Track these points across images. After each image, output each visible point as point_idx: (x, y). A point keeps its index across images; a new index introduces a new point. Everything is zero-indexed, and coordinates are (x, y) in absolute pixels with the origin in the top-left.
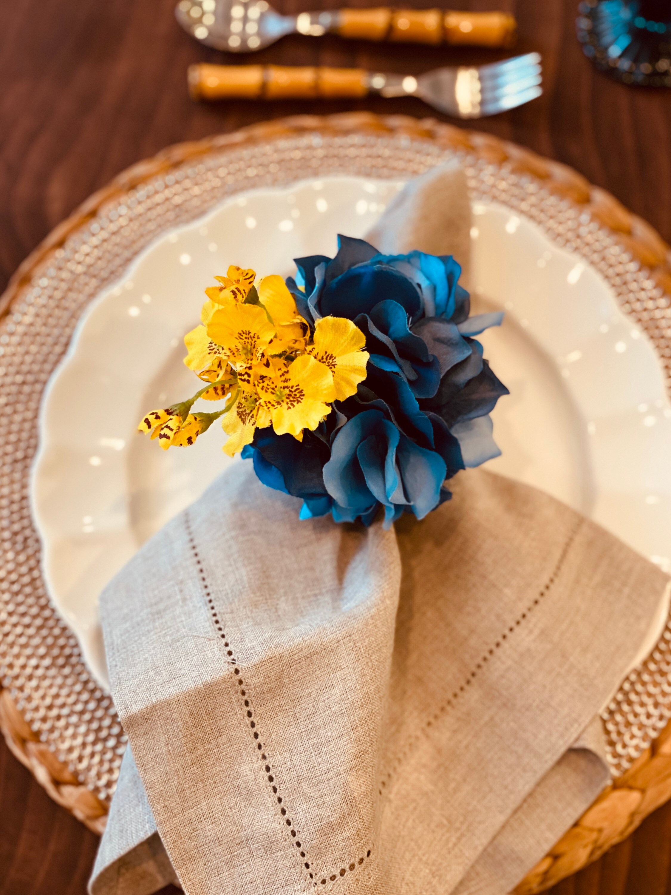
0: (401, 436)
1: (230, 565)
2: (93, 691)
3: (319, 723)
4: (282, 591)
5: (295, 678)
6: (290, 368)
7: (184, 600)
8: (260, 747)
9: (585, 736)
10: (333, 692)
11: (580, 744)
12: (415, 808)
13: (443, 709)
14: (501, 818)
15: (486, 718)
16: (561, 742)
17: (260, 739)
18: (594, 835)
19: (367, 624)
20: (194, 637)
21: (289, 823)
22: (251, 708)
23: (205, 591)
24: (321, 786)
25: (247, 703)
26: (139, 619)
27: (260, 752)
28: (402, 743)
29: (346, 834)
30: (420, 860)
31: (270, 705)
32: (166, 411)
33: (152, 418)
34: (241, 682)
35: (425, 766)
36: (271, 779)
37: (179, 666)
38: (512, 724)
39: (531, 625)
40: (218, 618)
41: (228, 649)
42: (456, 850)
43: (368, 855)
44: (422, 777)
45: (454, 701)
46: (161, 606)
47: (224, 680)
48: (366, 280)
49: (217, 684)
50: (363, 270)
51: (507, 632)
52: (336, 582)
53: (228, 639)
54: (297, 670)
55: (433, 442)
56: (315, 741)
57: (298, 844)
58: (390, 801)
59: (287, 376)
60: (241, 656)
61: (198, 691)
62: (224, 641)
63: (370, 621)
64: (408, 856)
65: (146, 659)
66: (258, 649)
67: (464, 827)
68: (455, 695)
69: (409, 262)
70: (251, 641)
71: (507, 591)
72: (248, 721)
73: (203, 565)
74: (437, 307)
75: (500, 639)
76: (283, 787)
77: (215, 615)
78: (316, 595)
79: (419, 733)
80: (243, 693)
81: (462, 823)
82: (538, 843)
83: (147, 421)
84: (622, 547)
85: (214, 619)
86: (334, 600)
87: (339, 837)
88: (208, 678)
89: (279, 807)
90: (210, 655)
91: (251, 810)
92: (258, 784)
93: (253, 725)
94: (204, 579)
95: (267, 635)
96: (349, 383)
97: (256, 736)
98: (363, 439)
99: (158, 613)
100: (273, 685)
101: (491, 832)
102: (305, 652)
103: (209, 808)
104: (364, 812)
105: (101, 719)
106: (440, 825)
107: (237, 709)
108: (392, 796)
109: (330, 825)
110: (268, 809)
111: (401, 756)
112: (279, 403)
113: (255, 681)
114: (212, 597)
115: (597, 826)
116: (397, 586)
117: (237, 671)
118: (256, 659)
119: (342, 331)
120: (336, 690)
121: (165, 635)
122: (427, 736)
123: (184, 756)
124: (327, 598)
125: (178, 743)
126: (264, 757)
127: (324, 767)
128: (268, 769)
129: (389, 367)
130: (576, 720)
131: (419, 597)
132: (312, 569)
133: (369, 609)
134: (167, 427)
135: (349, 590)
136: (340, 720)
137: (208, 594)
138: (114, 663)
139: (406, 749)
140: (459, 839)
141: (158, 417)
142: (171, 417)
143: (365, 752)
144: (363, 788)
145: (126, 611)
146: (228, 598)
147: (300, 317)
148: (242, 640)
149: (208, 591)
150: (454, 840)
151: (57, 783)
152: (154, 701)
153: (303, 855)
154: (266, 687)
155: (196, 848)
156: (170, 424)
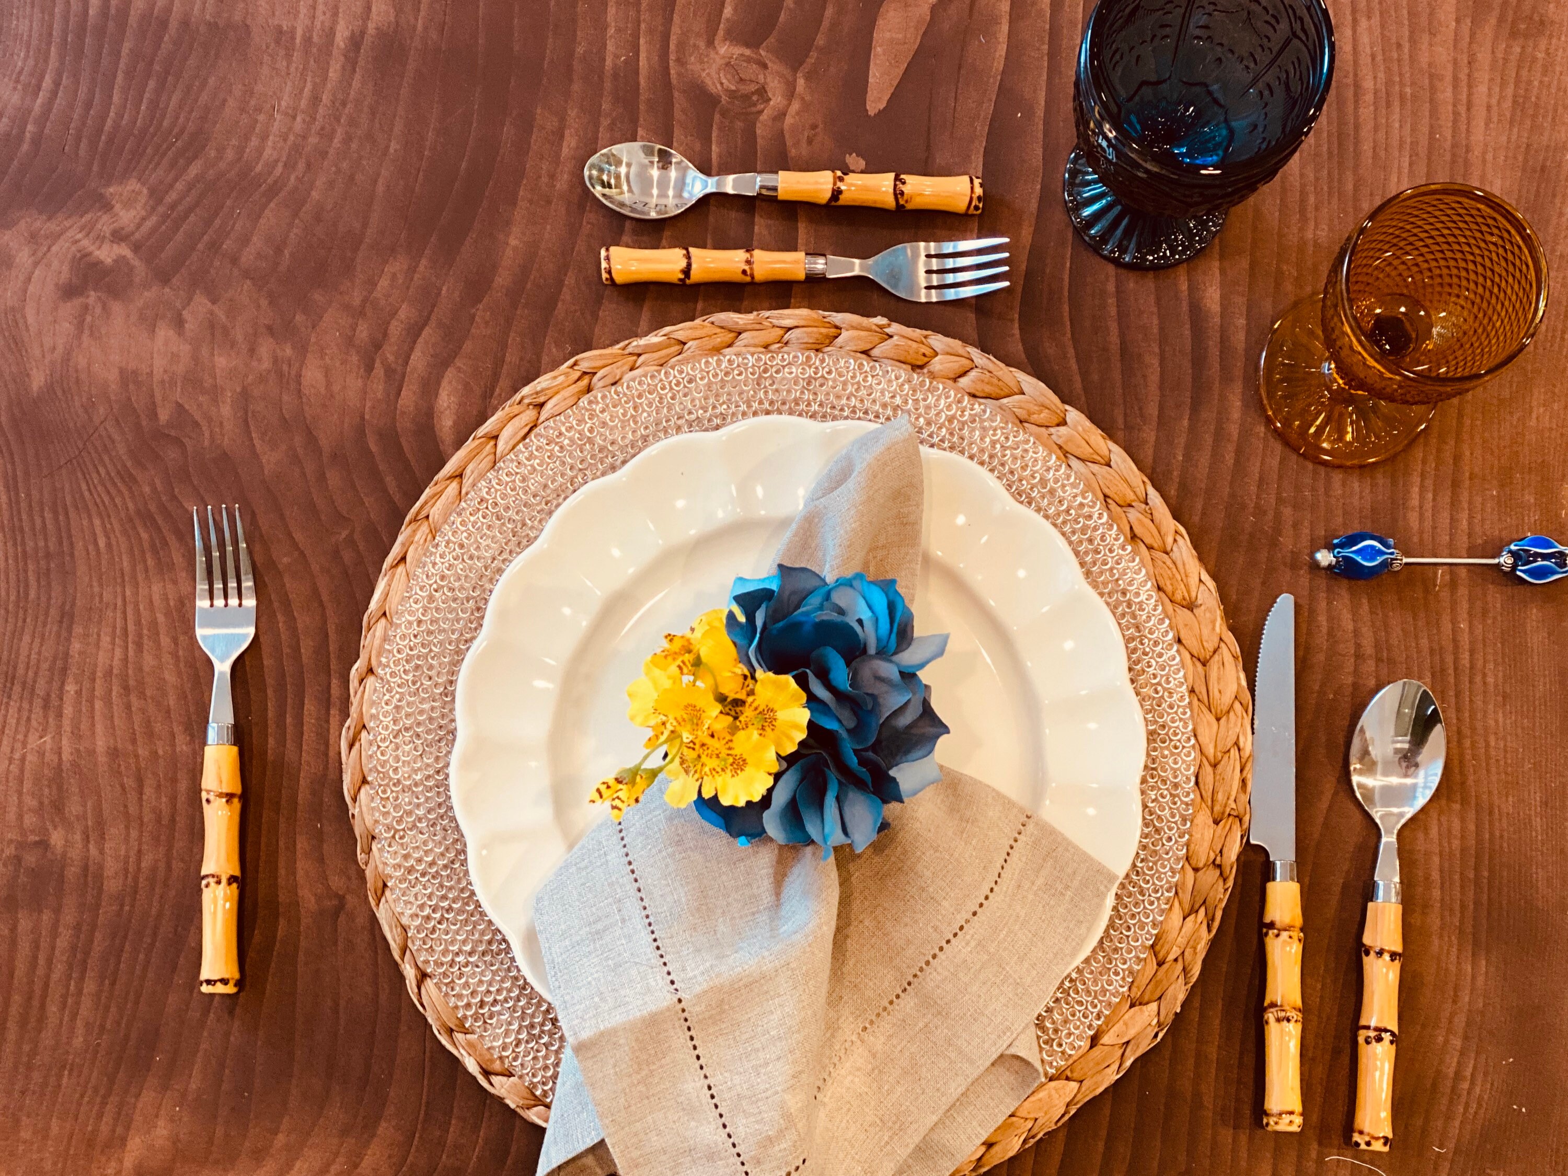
0: (840, 783)
1: (668, 885)
2: (516, 978)
3: (758, 1045)
4: (720, 911)
5: (735, 1004)
6: (734, 738)
7: (623, 921)
8: (701, 1068)
9: (1016, 1043)
10: (772, 1017)
11: (1012, 1051)
12: (849, 1110)
13: (878, 1015)
14: (935, 1118)
15: (921, 1025)
16: (993, 1049)
17: (702, 1061)
18: (1029, 1124)
19: (804, 952)
20: (636, 963)
21: (729, 1136)
22: (692, 1033)
23: (644, 913)
24: (760, 1104)
25: (689, 1029)
26: (579, 938)
27: (702, 1073)
28: (837, 1048)
29: (782, 1146)
30: (853, 1158)
31: (711, 1030)
32: (617, 779)
33: (603, 788)
34: (683, 1011)
35: (858, 1069)
36: (712, 1097)
37: (623, 993)
38: (946, 1031)
39: (968, 937)
40: (659, 943)
41: (670, 978)
42: (889, 1147)
43: (804, 1161)
44: (857, 1080)
45: (890, 1008)
46: (599, 926)
47: (668, 1009)
48: (807, 628)
49: (662, 1013)
50: (803, 619)
51: (944, 944)
52: (774, 897)
53: (670, 967)
54: (737, 997)
55: (870, 785)
56: (754, 1062)
57: (739, 1155)
58: (824, 1104)
59: (730, 744)
60: (683, 986)
61: (643, 1020)
62: (666, 969)
63: (808, 949)
64: (841, 1156)
65: (589, 983)
66: (700, 979)
67: (897, 1126)
68: (891, 1003)
69: (851, 586)
70: (692, 970)
71: (945, 903)
72: (690, 1044)
73: (641, 884)
74: (878, 640)
75: (937, 951)
76: (724, 1104)
77: (655, 940)
78: (753, 914)
79: (854, 1038)
80: (686, 1020)
81: (894, 1123)
82: (969, 1138)
83: (598, 791)
84: (1068, 845)
85: (655, 944)
86: (772, 919)
87: (777, 1148)
88: (653, 1008)
89: (720, 1122)
90: (653, 984)
91: (693, 1124)
92: (700, 1101)
93: (695, 1048)
94: (642, 899)
95: (708, 964)
96: (791, 739)
97: (698, 1058)
98: (802, 781)
99: (597, 933)
100: (714, 1012)
101: (923, 1131)
102: (745, 980)
103: (654, 1122)
104: (800, 1125)
105: (533, 1016)
106: (873, 1124)
107: (680, 1033)
108: (826, 1100)
109: (769, 1139)
110: (709, 1123)
111: (836, 1060)
112: (723, 770)
113: (698, 1009)
114: (651, 919)
115: (1032, 1116)
116: (835, 911)
117: (680, 1001)
118: (698, 989)
119: (784, 687)
120: (775, 1016)
121: (607, 959)
122: (862, 1041)
123: (630, 1076)
124: (763, 918)
125: (624, 1066)
126: (706, 1077)
127: (762, 1087)
128: (710, 1088)
129: (830, 724)
130: (1009, 1029)
131: (856, 906)
132: (749, 885)
133: (807, 936)
134: (618, 798)
135: (785, 910)
136: (778, 1044)
137: (647, 917)
138: (557, 984)
139: (842, 1054)
140: (891, 1138)
141: (608, 787)
142: (621, 786)
143: (801, 1072)
144: (800, 1105)
145: (563, 927)
146: (667, 922)
147: (741, 665)
148: (684, 969)
149: (646, 912)
150: (886, 1138)
151: (487, 1073)
152: (602, 1028)
153: (743, 1164)
154: (707, 1014)
155: (641, 1156)
156: (620, 794)
